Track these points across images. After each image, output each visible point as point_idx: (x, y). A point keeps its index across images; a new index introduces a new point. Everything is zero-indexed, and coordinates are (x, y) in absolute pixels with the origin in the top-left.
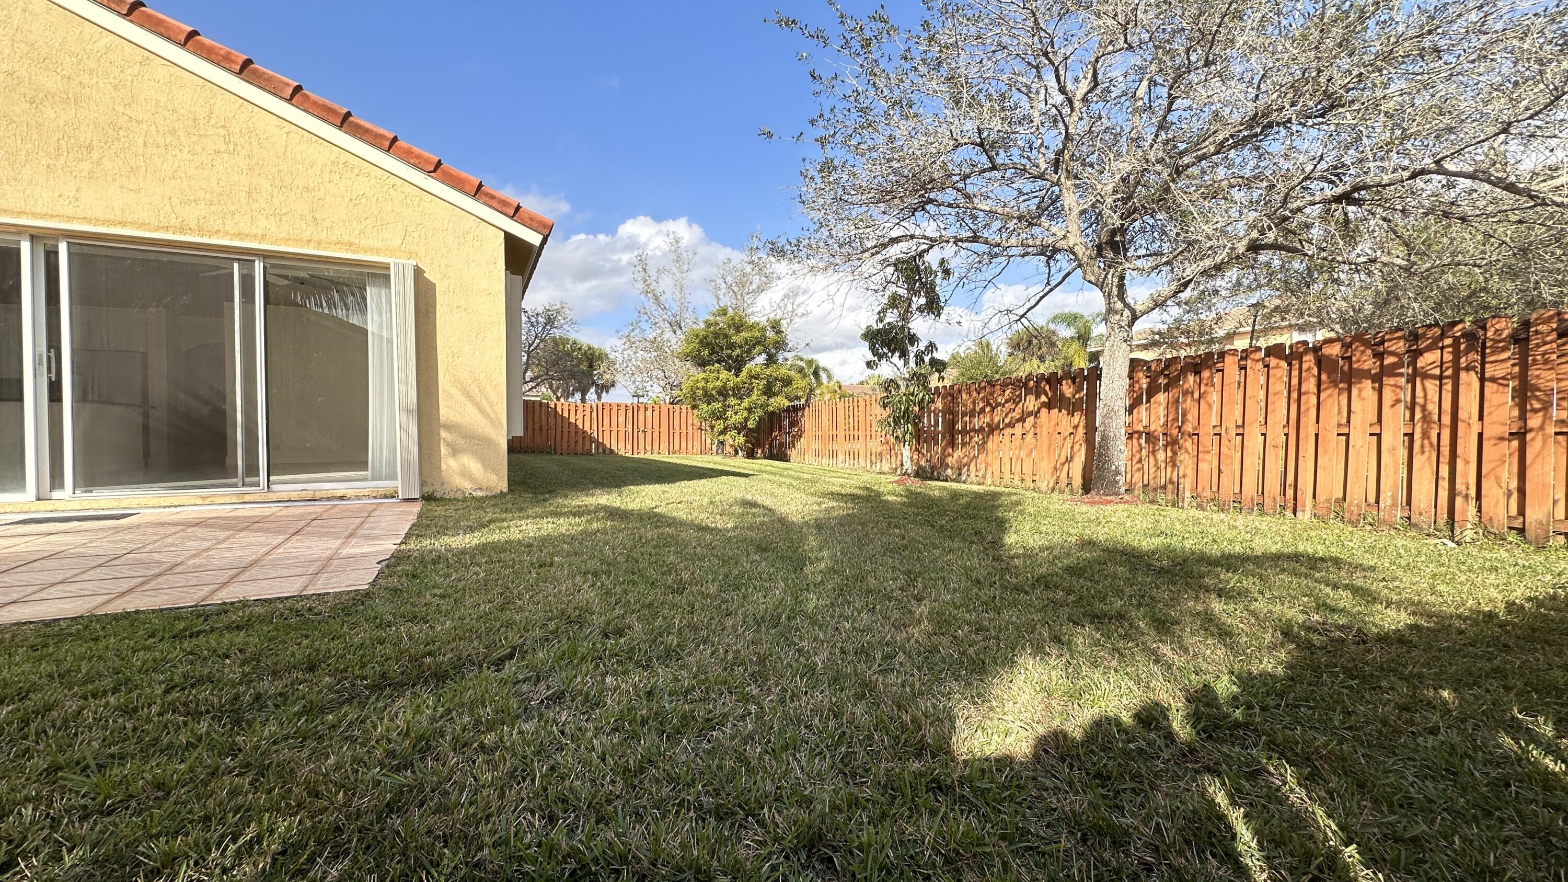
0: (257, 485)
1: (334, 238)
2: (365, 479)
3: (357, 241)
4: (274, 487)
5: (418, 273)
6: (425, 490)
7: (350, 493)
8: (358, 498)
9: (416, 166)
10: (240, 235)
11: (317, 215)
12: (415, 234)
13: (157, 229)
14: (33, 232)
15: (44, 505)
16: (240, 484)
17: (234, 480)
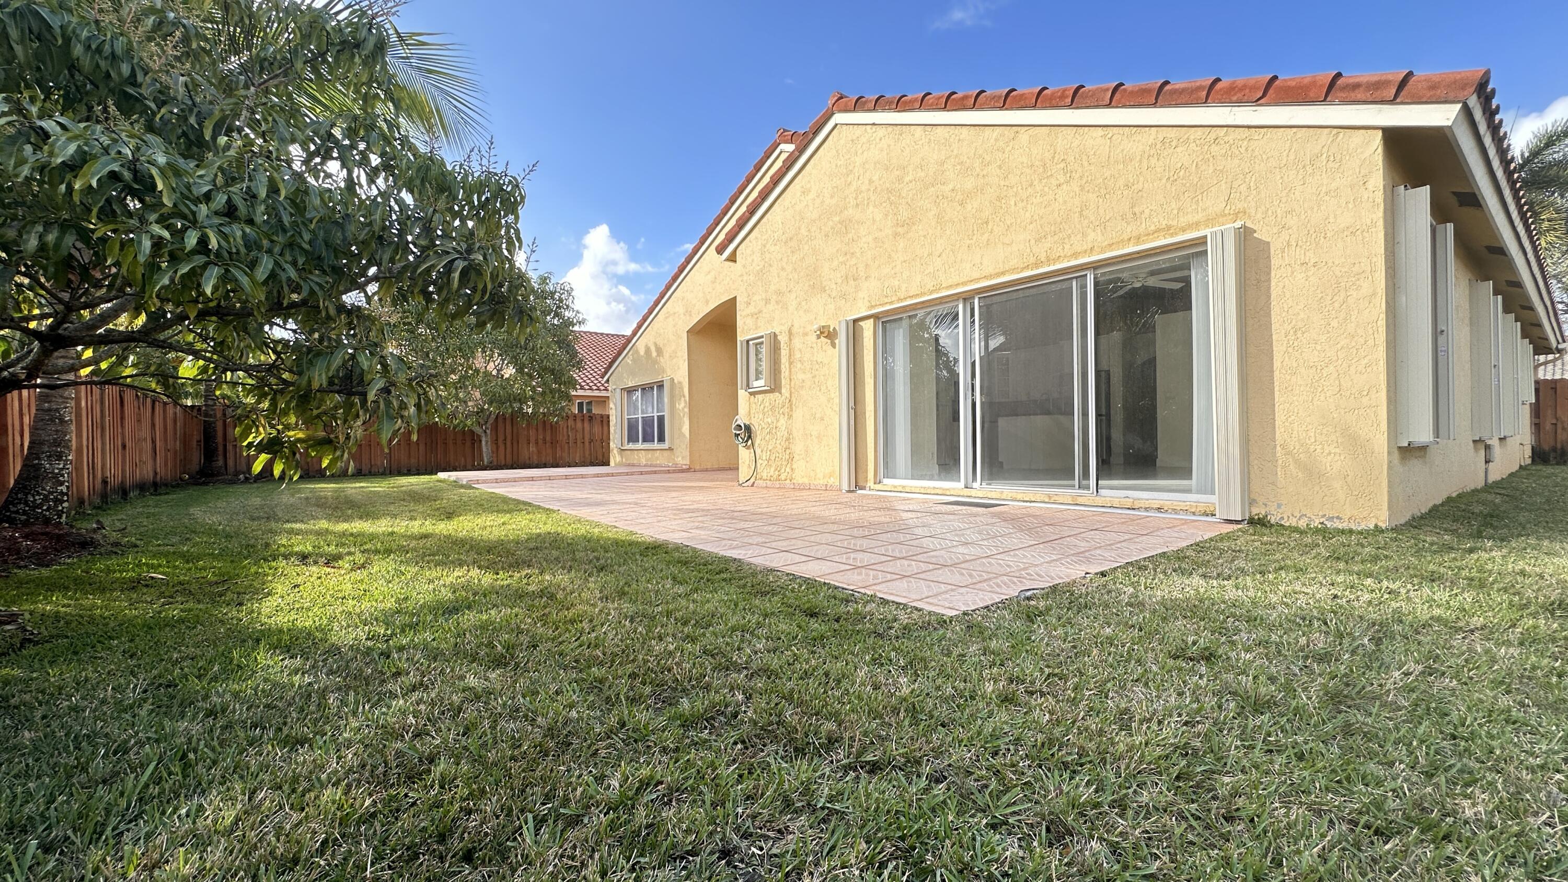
0: (1088, 488)
1: (1153, 228)
2: (1188, 491)
3: (1175, 223)
4: (1101, 491)
5: (1245, 235)
6: (1255, 511)
7: (1167, 505)
8: (1175, 511)
9: (1240, 102)
10: (1075, 255)
11: (1136, 210)
12: (1243, 188)
13: (1023, 269)
14: (964, 296)
15: (967, 492)
16: (1077, 486)
17: (1070, 482)
